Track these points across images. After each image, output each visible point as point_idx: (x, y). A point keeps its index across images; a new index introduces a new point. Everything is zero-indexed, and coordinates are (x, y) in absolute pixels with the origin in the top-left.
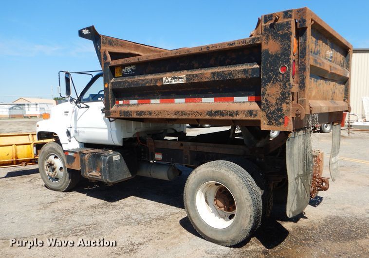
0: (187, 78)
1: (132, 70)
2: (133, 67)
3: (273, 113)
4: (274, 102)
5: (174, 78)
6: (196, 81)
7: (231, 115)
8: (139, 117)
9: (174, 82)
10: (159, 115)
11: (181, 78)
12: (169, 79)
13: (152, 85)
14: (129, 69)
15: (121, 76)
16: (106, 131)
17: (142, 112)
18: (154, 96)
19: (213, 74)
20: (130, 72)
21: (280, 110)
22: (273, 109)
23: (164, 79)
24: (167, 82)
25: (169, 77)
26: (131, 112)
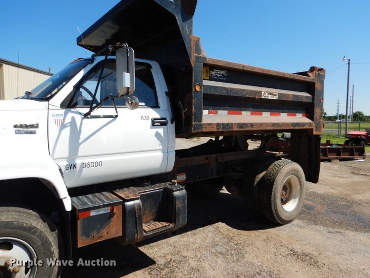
0: (279, 96)
1: (223, 75)
2: (224, 72)
3: (317, 124)
4: (318, 117)
5: (270, 94)
6: (284, 99)
7: (303, 126)
8: (241, 130)
9: (270, 97)
10: (260, 126)
11: (275, 95)
12: (267, 94)
13: (251, 97)
14: (219, 73)
15: (208, 78)
16: (160, 154)
17: (244, 124)
18: (246, 108)
19: (294, 95)
20: (220, 77)
21: (320, 122)
22: (318, 121)
23: (263, 93)
24: (265, 96)
25: (267, 92)
26: (232, 124)
